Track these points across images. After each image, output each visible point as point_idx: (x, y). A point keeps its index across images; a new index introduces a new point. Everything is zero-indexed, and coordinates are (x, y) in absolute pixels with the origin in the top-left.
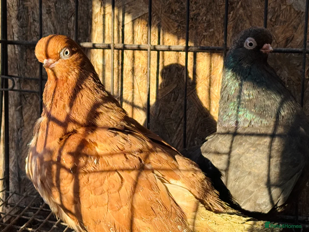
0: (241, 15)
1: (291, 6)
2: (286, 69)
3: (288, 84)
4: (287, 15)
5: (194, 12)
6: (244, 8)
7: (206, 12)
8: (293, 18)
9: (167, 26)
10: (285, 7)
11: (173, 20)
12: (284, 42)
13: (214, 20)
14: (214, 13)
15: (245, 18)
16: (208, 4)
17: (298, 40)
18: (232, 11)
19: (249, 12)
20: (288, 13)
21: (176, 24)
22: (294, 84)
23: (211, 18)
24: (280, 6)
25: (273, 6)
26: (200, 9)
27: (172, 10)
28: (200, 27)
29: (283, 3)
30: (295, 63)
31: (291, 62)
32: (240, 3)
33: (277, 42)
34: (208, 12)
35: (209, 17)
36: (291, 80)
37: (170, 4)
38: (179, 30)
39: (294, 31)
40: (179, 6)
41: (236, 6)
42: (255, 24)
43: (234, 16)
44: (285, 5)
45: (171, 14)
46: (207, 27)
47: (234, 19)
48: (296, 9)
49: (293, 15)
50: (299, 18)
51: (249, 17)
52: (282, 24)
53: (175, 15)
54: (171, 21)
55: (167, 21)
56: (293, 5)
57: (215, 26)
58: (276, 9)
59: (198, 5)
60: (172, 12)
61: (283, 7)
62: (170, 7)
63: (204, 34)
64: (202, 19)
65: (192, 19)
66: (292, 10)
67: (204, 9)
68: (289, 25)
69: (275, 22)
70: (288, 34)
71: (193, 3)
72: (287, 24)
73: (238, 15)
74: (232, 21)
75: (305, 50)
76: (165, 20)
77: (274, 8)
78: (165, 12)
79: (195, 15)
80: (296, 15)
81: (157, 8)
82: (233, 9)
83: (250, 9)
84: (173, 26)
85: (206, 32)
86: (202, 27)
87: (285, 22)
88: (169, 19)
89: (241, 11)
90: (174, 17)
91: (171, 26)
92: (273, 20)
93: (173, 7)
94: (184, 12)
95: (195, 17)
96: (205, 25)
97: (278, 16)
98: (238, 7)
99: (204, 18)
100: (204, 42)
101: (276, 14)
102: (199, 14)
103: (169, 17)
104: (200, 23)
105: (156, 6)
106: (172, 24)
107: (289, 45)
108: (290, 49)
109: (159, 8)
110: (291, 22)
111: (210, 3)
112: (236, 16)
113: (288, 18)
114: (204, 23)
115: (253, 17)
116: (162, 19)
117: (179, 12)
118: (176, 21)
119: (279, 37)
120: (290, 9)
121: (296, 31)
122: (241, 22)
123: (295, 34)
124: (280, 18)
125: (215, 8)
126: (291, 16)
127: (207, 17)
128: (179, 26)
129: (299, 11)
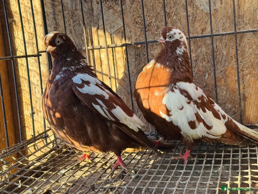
0: (175, 20)
1: (202, 10)
2: (204, 47)
3: (206, 55)
4: (201, 16)
5: (148, 22)
6: (176, 15)
7: (155, 21)
8: (204, 17)
9: (135, 31)
10: (199, 11)
11: (138, 27)
12: (201, 31)
13: (160, 24)
14: (160, 21)
15: (177, 21)
16: (156, 16)
17: (208, 29)
18: (169, 18)
19: (179, 17)
20: (201, 15)
21: (140, 30)
22: (210, 55)
23: (159, 24)
24: (196, 12)
25: (192, 12)
26: (152, 19)
27: (137, 22)
28: (153, 30)
29: (197, 9)
30: (208, 43)
31: (206, 42)
32: (173, 13)
33: (197, 32)
34: (156, 20)
35: (157, 23)
36: (208, 53)
37: (135, 18)
38: (142, 33)
39: (206, 25)
40: (140, 19)
41: (172, 15)
42: (183, 23)
43: (171, 20)
44: (199, 10)
45: (136, 24)
46: (156, 29)
47: (171, 22)
48: (206, 12)
49: (204, 15)
50: (208, 17)
51: (180, 20)
52: (198, 21)
53: (138, 24)
54: (137, 28)
55: (134, 28)
56: (203, 9)
57: (161, 28)
58: (194, 13)
59: (150, 17)
60: (137, 23)
61: (198, 12)
62: (135, 20)
63: (156, 33)
64: (154, 25)
65: (148, 25)
66: (203, 13)
67: (154, 19)
68: (202, 21)
69: (195, 21)
70: (203, 27)
71: (148, 16)
72: (201, 21)
73: (173, 20)
74: (170, 23)
75: (212, 34)
76: (133, 28)
77: (193, 13)
78: (133, 23)
79: (149, 23)
80: (206, 15)
81: (128, 22)
82: (170, 17)
83: (180, 16)
84: (138, 31)
85: (156, 32)
86: (154, 29)
87: (200, 20)
88: (135, 27)
89: (175, 17)
90: (138, 25)
91: (137, 31)
92: (193, 20)
93: (137, 20)
94: (143, 22)
95: (150, 24)
96: (156, 28)
97: (196, 17)
98: (173, 15)
99: (155, 24)
100: (156, 38)
101: (195, 16)
102: (152, 22)
103: (135, 26)
104: (152, 27)
105: (127, 21)
106: (138, 30)
107: (204, 33)
108: (205, 35)
109: (129, 22)
110: (204, 20)
111: (157, 15)
112: (172, 20)
113: (201, 18)
114: (155, 27)
115: (182, 19)
116: (132, 28)
117: (140, 23)
118: (140, 28)
119: (198, 29)
120: (202, 12)
121: (207, 25)
122: (175, 24)
123: (206, 26)
124: (197, 18)
125: (160, 17)
126: (203, 16)
127: (156, 23)
128: (141, 30)
129: (207, 13)
